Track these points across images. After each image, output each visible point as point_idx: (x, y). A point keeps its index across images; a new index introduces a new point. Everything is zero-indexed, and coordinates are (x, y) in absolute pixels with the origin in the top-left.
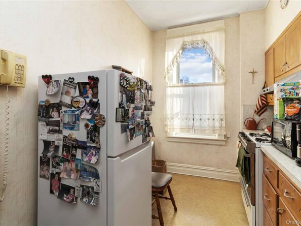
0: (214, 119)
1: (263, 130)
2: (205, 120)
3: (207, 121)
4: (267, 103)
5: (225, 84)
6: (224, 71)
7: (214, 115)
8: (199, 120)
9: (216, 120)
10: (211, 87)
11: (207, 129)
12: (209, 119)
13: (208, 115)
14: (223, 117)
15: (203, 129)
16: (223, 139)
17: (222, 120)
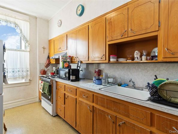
0: (23, 71)
1: (48, 74)
2: (17, 72)
3: (18, 72)
4: (50, 62)
5: (29, 52)
6: (29, 44)
7: (23, 68)
8: (12, 72)
9: (24, 71)
10: (21, 52)
11: (18, 77)
12: (19, 71)
13: (19, 68)
14: (29, 69)
15: (15, 77)
16: (28, 81)
17: (28, 71)
